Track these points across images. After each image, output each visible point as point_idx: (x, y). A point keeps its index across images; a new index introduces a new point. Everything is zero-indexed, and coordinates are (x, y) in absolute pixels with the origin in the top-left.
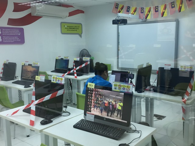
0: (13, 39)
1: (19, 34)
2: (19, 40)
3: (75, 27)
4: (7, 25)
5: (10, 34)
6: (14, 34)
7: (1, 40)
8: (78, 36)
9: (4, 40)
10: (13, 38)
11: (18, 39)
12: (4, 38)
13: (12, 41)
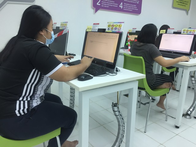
1: (138, 3)
5: (131, 1)
7: (122, 7)
8: (184, 12)
9: (124, 7)
10: (132, 6)
11: (136, 8)
13: (131, 9)
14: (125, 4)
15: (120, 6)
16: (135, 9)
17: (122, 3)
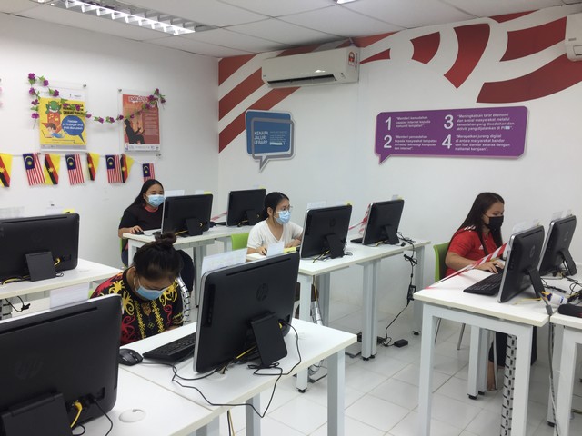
0: (485, 143)
1: (507, 128)
2: (504, 146)
4: (478, 101)
5: (479, 129)
6: (492, 126)
7: (449, 145)
9: (457, 145)
10: (485, 138)
11: (501, 143)
12: (460, 139)
13: (481, 147)
14: (459, 136)
15: (443, 144)
16: (498, 145)
17: (449, 137)
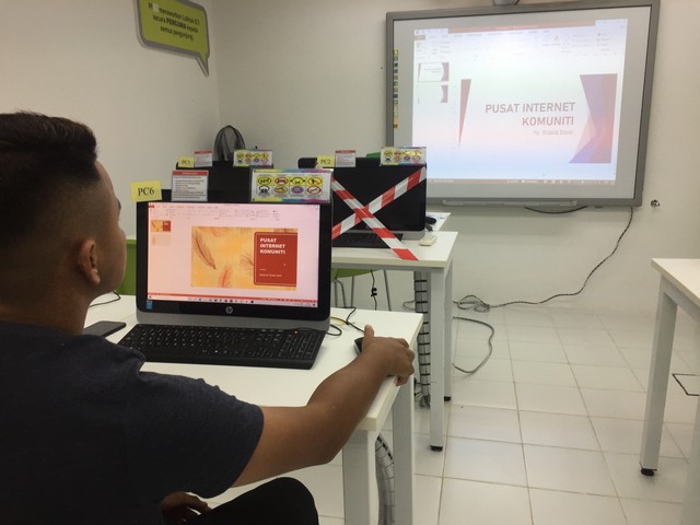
3: (187, 19)
8: (193, 63)
